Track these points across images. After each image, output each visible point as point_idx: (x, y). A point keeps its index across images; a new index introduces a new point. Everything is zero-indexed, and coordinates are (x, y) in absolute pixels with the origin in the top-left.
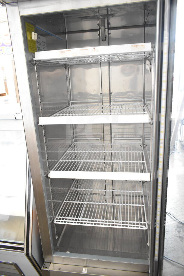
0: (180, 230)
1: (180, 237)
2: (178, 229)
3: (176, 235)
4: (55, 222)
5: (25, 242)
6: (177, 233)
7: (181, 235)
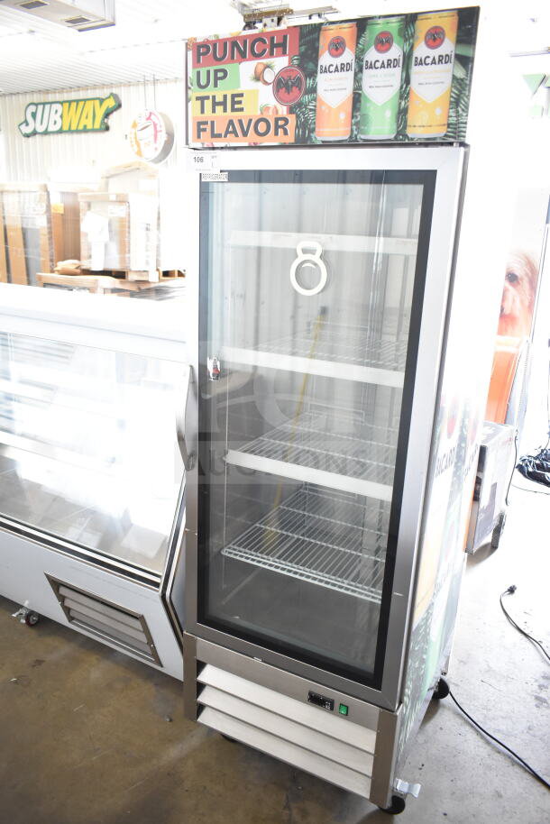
0: (545, 684)
1: (537, 698)
2: (542, 682)
3: (529, 691)
4: (223, 553)
5: (163, 574)
6: (535, 687)
7: (543, 695)
